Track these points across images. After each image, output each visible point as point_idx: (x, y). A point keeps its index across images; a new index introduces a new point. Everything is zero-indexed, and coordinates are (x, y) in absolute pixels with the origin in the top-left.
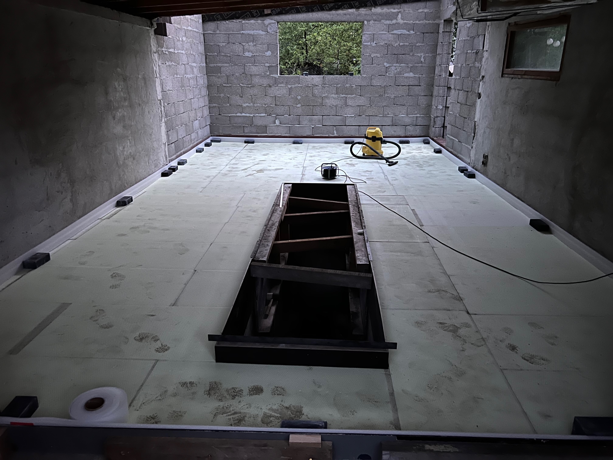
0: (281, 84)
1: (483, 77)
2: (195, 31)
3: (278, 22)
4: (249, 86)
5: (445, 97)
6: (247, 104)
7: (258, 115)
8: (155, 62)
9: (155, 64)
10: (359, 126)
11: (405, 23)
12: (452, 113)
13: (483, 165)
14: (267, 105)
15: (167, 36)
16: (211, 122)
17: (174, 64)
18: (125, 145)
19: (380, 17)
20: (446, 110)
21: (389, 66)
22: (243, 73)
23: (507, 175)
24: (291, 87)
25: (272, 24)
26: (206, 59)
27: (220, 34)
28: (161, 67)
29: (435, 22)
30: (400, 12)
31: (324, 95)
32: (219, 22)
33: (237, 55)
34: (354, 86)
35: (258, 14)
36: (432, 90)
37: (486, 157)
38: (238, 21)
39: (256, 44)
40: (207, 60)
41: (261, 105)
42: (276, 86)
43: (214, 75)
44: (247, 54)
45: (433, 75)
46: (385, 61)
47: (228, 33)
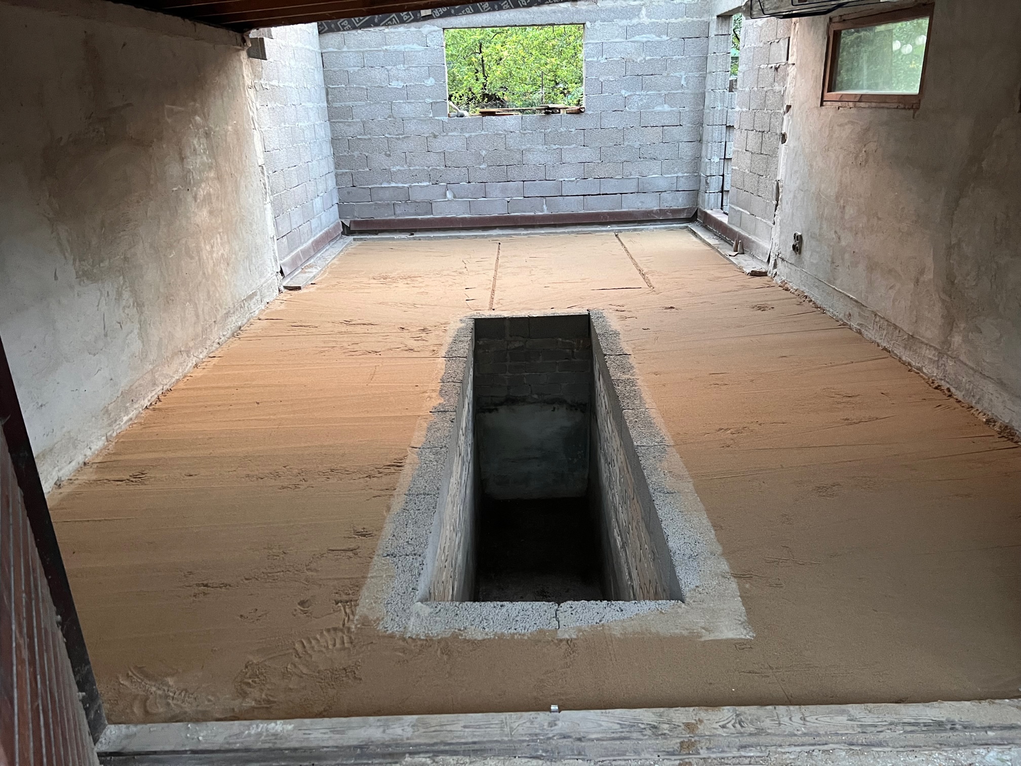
0: (452, 131)
1: (789, 107)
2: (309, 50)
3: (444, 29)
4: (401, 136)
5: (723, 143)
6: (398, 168)
7: (417, 184)
8: (251, 104)
9: (252, 107)
10: (584, 195)
11: (654, 23)
12: (737, 168)
13: (794, 252)
14: (430, 168)
15: (266, 60)
16: (340, 200)
17: (280, 105)
18: (214, 242)
19: (612, 14)
20: (726, 164)
21: (629, 96)
22: (389, 117)
23: (837, 265)
24: (470, 137)
25: (434, 33)
26: (327, 94)
27: (349, 52)
28: (260, 111)
29: (702, 19)
30: (644, 5)
31: (524, 147)
32: (346, 33)
33: (379, 87)
34: (573, 130)
35: (411, 17)
36: (701, 133)
37: (799, 238)
38: (377, 29)
39: (410, 67)
40: (330, 96)
41: (421, 168)
42: (445, 136)
43: (342, 120)
44: (394, 84)
45: (702, 107)
46: (623, 86)
47: (362, 50)
